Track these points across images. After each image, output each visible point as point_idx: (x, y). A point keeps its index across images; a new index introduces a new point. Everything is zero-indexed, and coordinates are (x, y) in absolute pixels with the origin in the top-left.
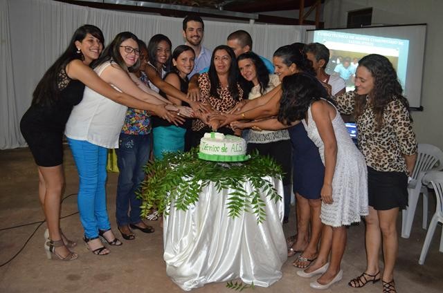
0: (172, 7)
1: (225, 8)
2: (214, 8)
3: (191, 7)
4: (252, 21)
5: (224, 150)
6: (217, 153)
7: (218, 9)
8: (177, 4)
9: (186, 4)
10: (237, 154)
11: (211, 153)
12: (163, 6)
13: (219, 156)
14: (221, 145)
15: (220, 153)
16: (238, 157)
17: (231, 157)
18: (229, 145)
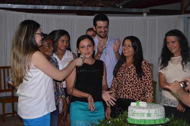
0: (86, 8)
1: (125, 6)
2: (116, 7)
3: (99, 8)
4: (145, 14)
5: (149, 115)
6: (143, 118)
7: (119, 7)
8: (89, 6)
9: (95, 6)
10: (159, 118)
11: (139, 118)
12: (78, 8)
13: (145, 120)
14: (146, 111)
15: (146, 118)
16: (160, 120)
17: (155, 120)
18: (152, 111)
